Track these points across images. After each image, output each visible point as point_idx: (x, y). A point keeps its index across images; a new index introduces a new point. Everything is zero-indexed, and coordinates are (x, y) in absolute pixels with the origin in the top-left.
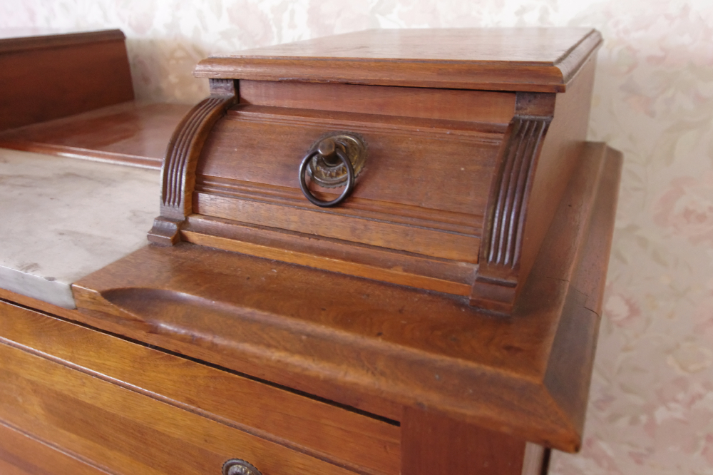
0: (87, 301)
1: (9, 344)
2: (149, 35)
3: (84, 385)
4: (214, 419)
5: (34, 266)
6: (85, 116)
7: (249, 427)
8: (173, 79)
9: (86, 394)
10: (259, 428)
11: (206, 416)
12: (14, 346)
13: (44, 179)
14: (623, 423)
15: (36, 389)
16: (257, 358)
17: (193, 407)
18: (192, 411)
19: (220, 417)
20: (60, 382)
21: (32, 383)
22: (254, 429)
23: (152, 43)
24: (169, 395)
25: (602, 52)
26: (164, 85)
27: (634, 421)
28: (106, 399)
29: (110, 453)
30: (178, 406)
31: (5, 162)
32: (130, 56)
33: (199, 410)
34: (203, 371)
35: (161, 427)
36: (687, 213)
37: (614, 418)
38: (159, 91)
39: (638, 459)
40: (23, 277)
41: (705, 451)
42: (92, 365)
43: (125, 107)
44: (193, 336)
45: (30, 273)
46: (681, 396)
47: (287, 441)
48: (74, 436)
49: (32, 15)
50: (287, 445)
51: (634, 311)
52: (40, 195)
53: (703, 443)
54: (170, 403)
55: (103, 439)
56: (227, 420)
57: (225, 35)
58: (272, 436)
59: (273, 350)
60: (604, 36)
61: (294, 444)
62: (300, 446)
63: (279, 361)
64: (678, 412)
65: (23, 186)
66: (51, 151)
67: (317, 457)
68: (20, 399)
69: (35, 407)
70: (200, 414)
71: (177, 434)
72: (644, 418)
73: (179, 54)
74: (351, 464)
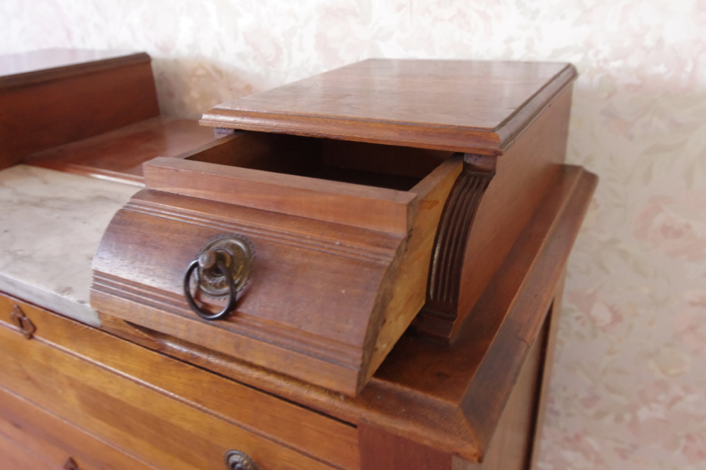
0: (109, 322)
1: (50, 345)
2: (172, 55)
3: (111, 382)
4: (216, 416)
5: (68, 290)
6: (115, 134)
7: (244, 425)
8: (195, 94)
9: (113, 390)
10: (252, 425)
11: (211, 414)
12: (54, 347)
13: (79, 201)
14: (609, 420)
15: (72, 383)
16: (241, 375)
17: (200, 406)
18: (199, 409)
19: (222, 415)
20: (92, 379)
21: (69, 378)
22: (249, 427)
23: (176, 62)
24: (180, 395)
25: (581, 81)
26: (187, 100)
27: (619, 419)
28: (129, 395)
29: (133, 439)
30: (188, 404)
31: (46, 183)
32: (156, 74)
33: (205, 408)
34: (206, 376)
35: (174, 421)
36: (666, 230)
37: (600, 415)
38: (182, 105)
39: (623, 454)
40: (60, 299)
41: (685, 449)
42: (116, 366)
43: (151, 124)
44: (192, 354)
45: (65, 297)
46: (662, 397)
47: (275, 437)
48: (104, 424)
49: (69, 35)
50: (275, 441)
51: (617, 317)
52: (75, 219)
53: (683, 442)
54: (182, 402)
55: (128, 428)
56: (227, 417)
57: (241, 56)
58: (263, 432)
59: (254, 369)
60: (579, 70)
61: (281, 440)
62: (286, 442)
63: (258, 379)
64: (660, 412)
65: (61, 209)
66: (85, 173)
67: (299, 452)
68: (60, 391)
69: (72, 398)
70: (205, 411)
71: (187, 426)
72: (628, 417)
73: (200, 72)
74: (326, 459)
